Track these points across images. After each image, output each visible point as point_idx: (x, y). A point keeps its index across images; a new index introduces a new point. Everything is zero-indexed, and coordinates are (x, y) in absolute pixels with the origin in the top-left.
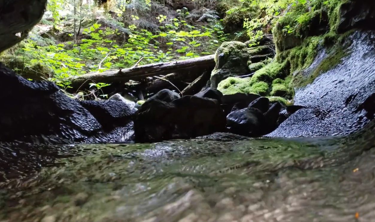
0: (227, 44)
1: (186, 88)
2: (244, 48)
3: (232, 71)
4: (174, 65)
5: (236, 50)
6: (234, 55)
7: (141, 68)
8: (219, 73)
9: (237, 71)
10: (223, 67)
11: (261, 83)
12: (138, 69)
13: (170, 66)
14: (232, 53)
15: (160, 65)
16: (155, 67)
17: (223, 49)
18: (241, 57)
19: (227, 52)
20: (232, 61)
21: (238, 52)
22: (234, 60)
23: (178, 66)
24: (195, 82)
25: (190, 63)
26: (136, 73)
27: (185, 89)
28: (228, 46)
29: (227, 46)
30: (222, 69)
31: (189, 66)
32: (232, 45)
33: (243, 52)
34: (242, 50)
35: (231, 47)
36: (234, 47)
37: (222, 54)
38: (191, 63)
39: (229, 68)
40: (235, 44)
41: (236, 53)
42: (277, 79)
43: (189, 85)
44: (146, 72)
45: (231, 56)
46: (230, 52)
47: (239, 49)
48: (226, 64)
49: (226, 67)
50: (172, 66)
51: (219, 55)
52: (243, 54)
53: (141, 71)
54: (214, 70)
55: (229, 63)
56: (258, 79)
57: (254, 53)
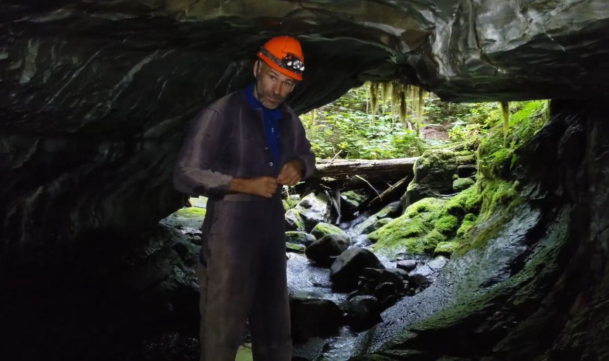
0: (429, 154)
1: (386, 191)
2: (451, 158)
3: (432, 186)
4: (372, 166)
5: (439, 161)
6: (437, 167)
7: (337, 166)
8: (415, 189)
9: (439, 186)
10: (421, 181)
11: (451, 217)
12: (334, 166)
13: (367, 167)
14: (434, 165)
15: (357, 165)
16: (351, 167)
17: (423, 160)
18: (445, 169)
19: (427, 164)
20: (433, 174)
21: (443, 163)
22: (436, 173)
23: (376, 168)
24: (396, 186)
25: (389, 166)
26: (332, 170)
27: (384, 193)
28: (431, 156)
29: (429, 156)
30: (419, 184)
31: (389, 169)
32: (435, 155)
33: (450, 163)
34: (448, 161)
35: (434, 158)
36: (438, 158)
37: (421, 166)
38: (391, 166)
39: (428, 183)
40: (440, 154)
41: (439, 164)
42: (470, 214)
43: (390, 188)
44: (342, 171)
45: (433, 169)
46: (431, 164)
47: (444, 159)
48: (425, 178)
49: (425, 182)
50: (370, 167)
51: (417, 168)
52: (448, 166)
53: (336, 170)
54: (412, 182)
55: (429, 177)
56: (447, 212)
57: (467, 161)
